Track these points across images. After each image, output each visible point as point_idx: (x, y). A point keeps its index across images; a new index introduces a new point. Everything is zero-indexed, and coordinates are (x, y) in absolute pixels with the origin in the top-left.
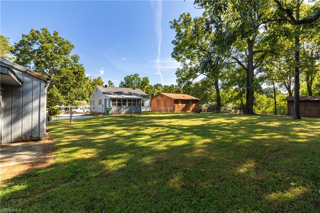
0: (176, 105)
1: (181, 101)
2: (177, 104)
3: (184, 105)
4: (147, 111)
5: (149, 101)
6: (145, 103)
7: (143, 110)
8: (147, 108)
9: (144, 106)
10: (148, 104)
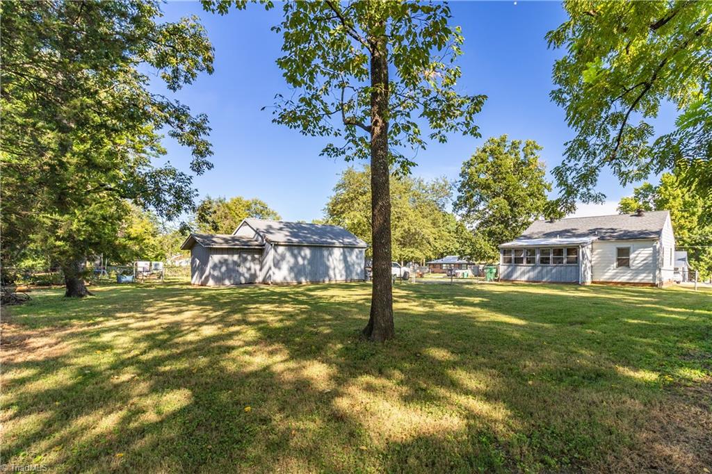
4: (637, 281)
5: (651, 249)
6: (632, 256)
7: (624, 279)
8: (638, 272)
9: (628, 266)
10: (642, 259)
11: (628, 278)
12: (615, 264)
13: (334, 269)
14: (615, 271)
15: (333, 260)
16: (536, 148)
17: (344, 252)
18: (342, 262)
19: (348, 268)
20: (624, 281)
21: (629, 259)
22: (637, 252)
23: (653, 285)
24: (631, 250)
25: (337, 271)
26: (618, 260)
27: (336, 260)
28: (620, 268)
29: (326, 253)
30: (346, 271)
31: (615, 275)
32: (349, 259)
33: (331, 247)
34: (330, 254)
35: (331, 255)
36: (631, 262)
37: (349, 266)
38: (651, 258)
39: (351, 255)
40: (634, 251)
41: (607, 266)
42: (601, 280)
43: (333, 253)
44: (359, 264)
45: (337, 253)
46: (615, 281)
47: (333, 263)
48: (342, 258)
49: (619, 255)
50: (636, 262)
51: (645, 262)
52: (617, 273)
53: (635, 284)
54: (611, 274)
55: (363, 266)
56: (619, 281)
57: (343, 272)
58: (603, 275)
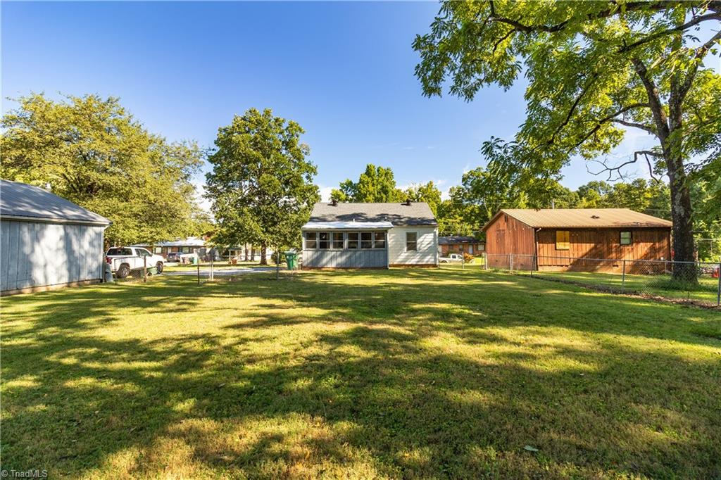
0: (546, 250)
1: (568, 232)
2: (551, 246)
3: (587, 247)
4: (424, 263)
5: (432, 234)
6: (419, 241)
7: (413, 261)
8: (425, 254)
9: (416, 250)
10: (427, 243)
11: (416, 260)
12: (406, 248)
13: (45, 266)
14: (406, 254)
15: (42, 250)
16: (300, 130)
17: (66, 235)
18: (61, 252)
19: (73, 263)
20: (415, 263)
21: (416, 243)
22: (423, 237)
23: (435, 266)
24: (418, 235)
25: (50, 269)
26: (408, 244)
27: (50, 249)
28: (410, 251)
29: (26, 235)
30: (69, 270)
31: (407, 259)
32: (75, 246)
33: (38, 222)
34: (36, 238)
35: (38, 241)
36: (418, 246)
37: (76, 259)
38: (433, 243)
39: (79, 240)
40: (420, 236)
41: (401, 249)
42: (395, 263)
43: (43, 236)
44: (93, 256)
45: (53, 235)
46: (407, 263)
47: (42, 253)
48: (61, 244)
49: (408, 239)
50: (423, 246)
51: (429, 245)
52: (408, 256)
53: (422, 266)
54: (403, 257)
55: (101, 258)
56: (410, 263)
57: (65, 272)
58: (397, 258)
